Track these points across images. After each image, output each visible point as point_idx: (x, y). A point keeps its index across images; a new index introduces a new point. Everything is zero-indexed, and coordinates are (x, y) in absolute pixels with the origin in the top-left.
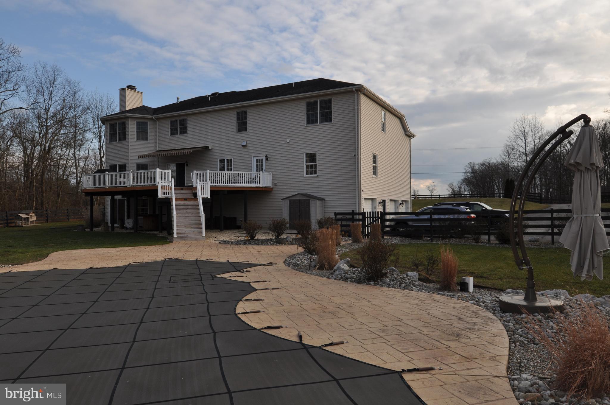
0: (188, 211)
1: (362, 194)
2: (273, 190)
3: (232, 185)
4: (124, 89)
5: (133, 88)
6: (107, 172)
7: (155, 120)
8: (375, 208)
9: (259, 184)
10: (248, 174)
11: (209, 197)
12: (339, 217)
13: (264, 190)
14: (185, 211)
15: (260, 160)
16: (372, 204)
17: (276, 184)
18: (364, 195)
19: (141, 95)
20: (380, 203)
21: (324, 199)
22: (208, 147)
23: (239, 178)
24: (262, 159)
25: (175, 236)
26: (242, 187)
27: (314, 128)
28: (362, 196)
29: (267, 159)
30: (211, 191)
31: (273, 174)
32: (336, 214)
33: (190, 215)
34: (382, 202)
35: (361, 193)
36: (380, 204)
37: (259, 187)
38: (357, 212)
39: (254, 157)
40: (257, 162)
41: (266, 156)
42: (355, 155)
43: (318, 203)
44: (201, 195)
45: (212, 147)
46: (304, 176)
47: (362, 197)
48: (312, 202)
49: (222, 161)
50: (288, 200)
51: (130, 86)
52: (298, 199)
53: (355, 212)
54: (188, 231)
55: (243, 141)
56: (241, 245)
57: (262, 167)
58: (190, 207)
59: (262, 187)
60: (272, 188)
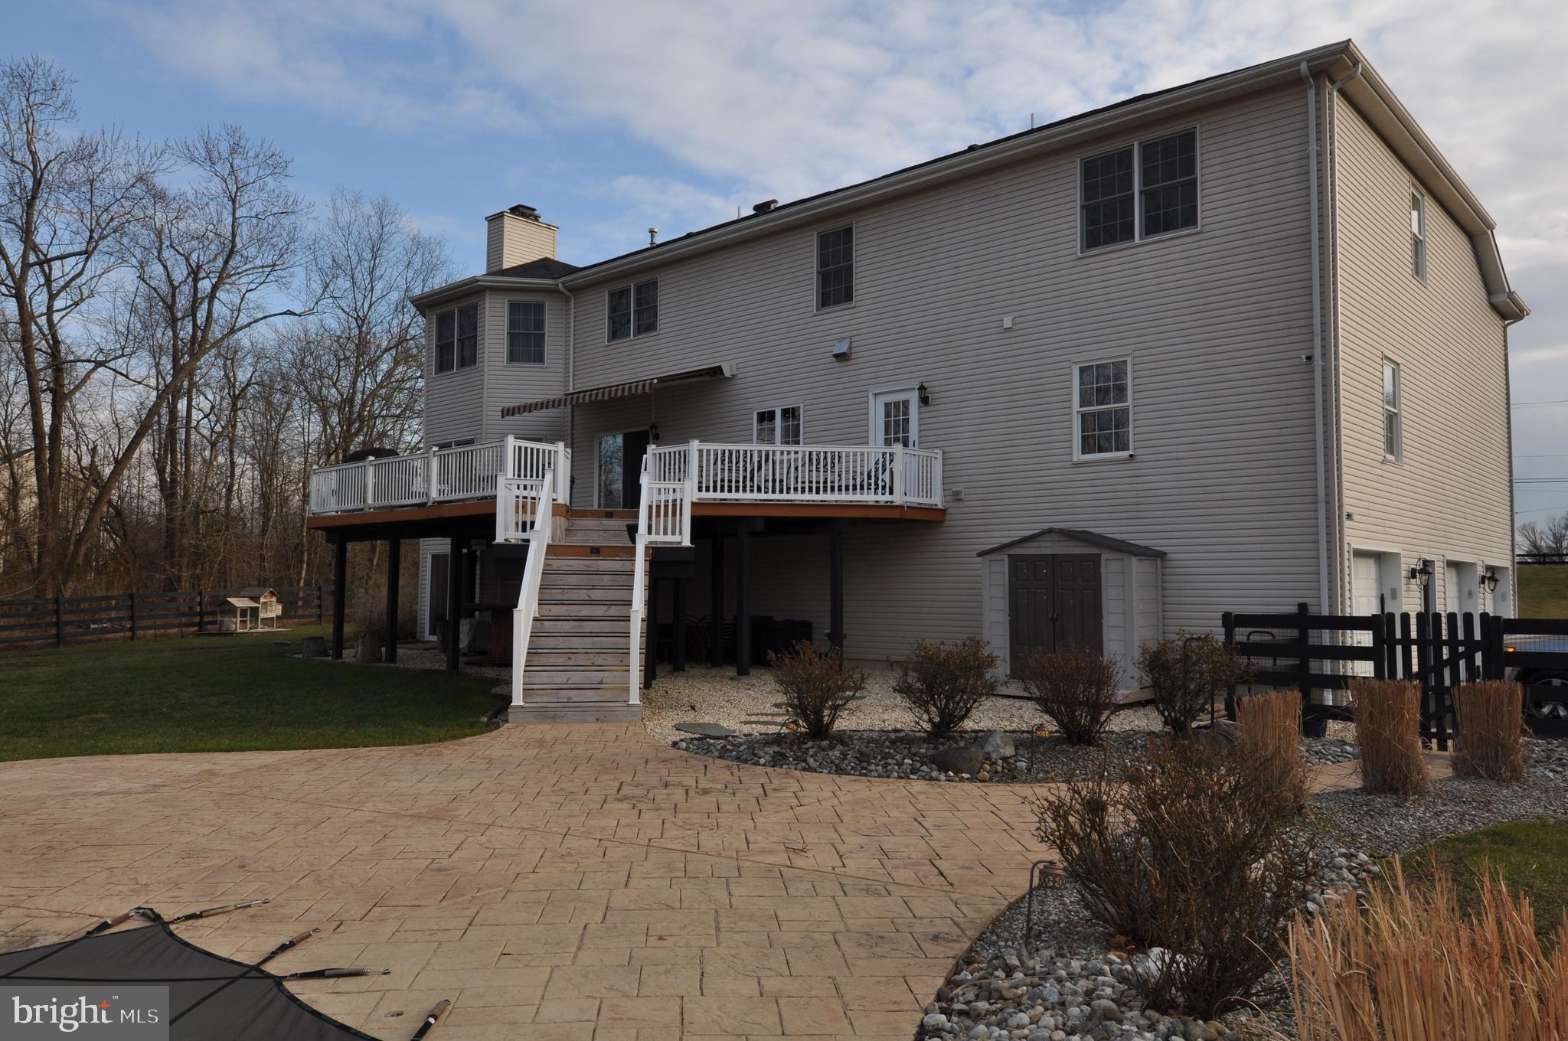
0: (597, 595)
1: (1346, 531)
2: (948, 517)
3: (785, 496)
4: (500, 216)
5: (531, 215)
6: (371, 458)
7: (568, 293)
8: (1394, 594)
9: (891, 493)
10: (848, 456)
11: (687, 542)
12: (1241, 634)
13: (907, 516)
14: (583, 594)
15: (897, 404)
16: (1381, 580)
17: (958, 493)
18: (1355, 537)
19: (550, 232)
20: (1413, 573)
21: (1162, 555)
22: (717, 371)
23: (810, 471)
24: (906, 404)
25: (518, 700)
26: (824, 505)
27: (1115, 258)
28: (1347, 539)
29: (925, 401)
30: (694, 520)
31: (947, 456)
32: (1231, 621)
33: (599, 611)
34: (1422, 571)
35: (1341, 525)
36: (1414, 576)
37: (889, 506)
38: (1326, 612)
39: (876, 395)
40: (887, 415)
41: (922, 388)
42: (1309, 358)
43: (1138, 568)
44: (650, 532)
45: (734, 366)
46: (1075, 459)
47: (1346, 547)
48: (1111, 569)
49: (766, 417)
50: (1006, 558)
51: (519, 206)
52: (1049, 551)
53: (1313, 611)
54: (577, 677)
55: (840, 340)
56: (757, 764)
57: (906, 430)
58: (606, 580)
59: (901, 507)
60: (943, 511)
